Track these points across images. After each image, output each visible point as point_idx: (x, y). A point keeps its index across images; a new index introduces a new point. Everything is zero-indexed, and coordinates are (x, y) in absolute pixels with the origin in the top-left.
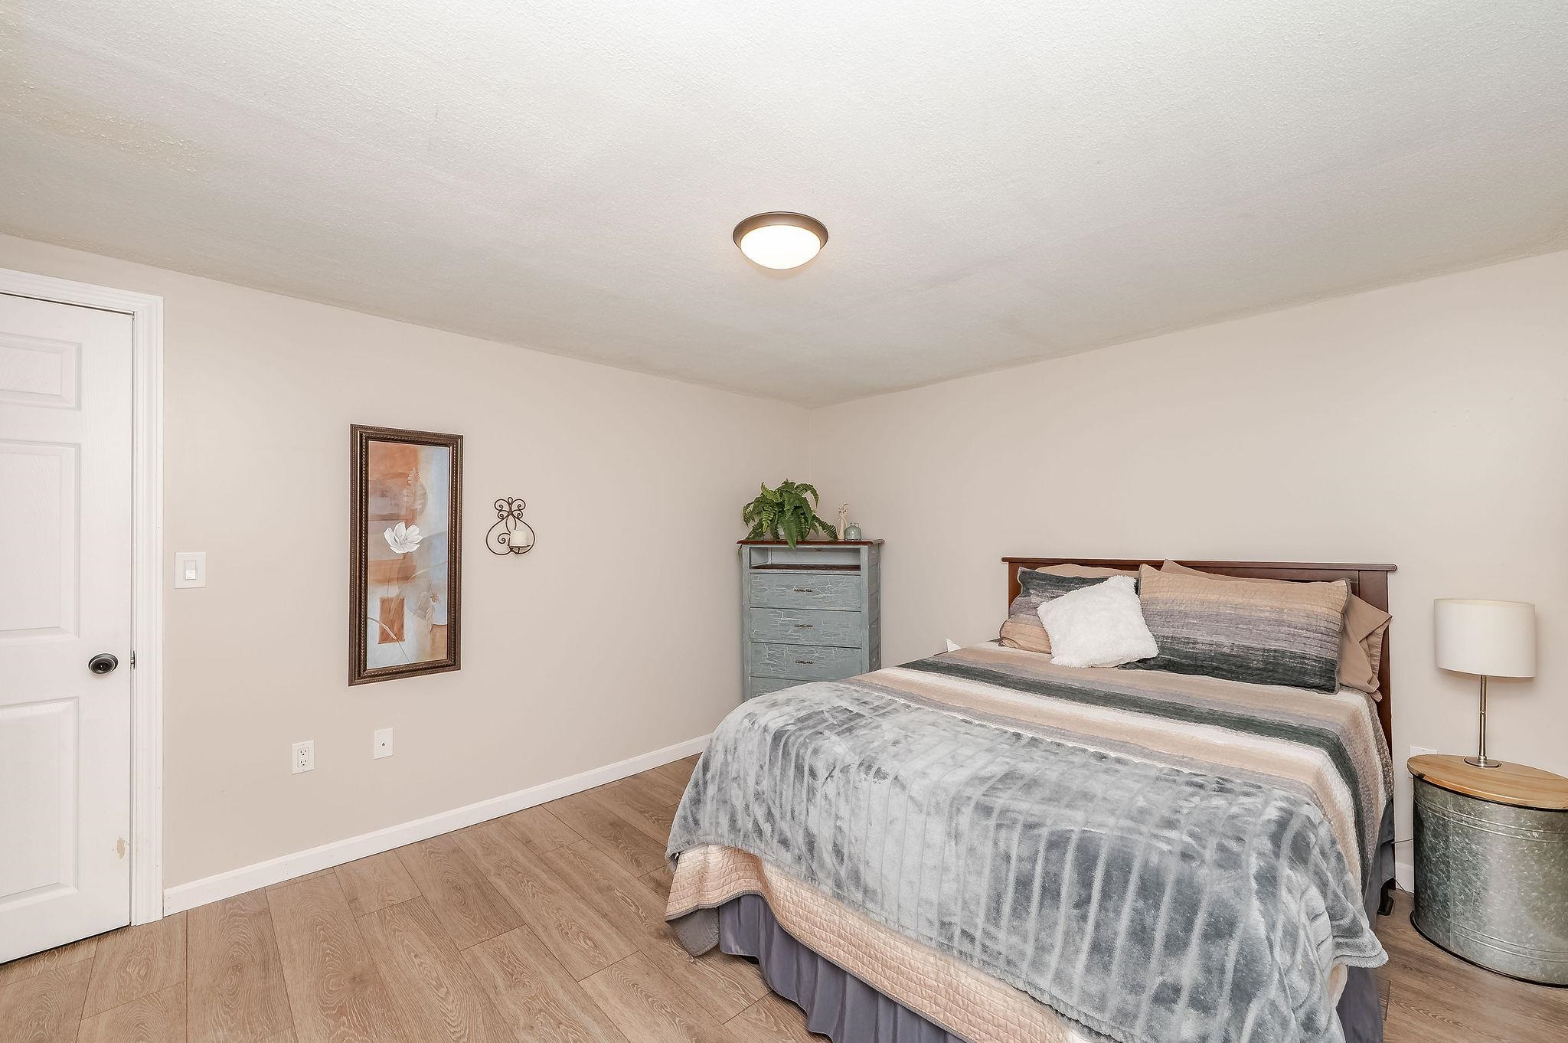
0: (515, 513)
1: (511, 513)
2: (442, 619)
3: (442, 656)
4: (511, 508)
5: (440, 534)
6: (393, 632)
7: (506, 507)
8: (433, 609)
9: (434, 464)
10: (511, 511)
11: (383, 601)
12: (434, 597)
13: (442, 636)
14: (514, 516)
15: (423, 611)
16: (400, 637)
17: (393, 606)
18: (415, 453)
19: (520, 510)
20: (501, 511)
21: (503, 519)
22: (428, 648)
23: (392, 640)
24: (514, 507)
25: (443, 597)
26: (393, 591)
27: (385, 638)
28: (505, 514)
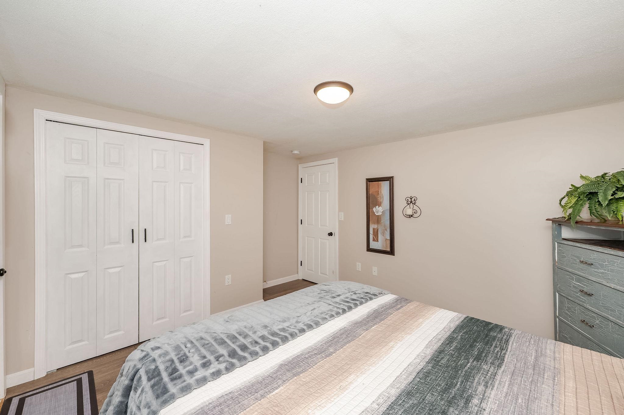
0: (413, 202)
1: (411, 202)
2: (388, 237)
3: (388, 249)
4: (411, 200)
5: (387, 210)
6: (376, 239)
7: (410, 200)
8: (386, 233)
9: (385, 186)
10: (411, 201)
11: (374, 229)
12: (386, 230)
13: (389, 242)
14: (412, 203)
15: (383, 234)
16: (377, 241)
17: (376, 230)
18: (380, 184)
19: (415, 201)
20: (408, 201)
21: (408, 204)
22: (385, 246)
23: (376, 241)
24: (413, 200)
25: (389, 230)
26: (375, 226)
27: (374, 240)
28: (409, 203)
